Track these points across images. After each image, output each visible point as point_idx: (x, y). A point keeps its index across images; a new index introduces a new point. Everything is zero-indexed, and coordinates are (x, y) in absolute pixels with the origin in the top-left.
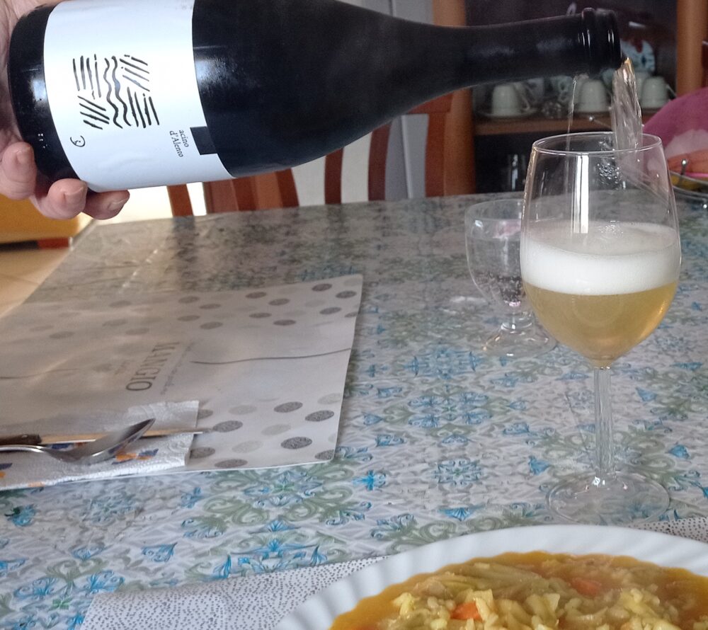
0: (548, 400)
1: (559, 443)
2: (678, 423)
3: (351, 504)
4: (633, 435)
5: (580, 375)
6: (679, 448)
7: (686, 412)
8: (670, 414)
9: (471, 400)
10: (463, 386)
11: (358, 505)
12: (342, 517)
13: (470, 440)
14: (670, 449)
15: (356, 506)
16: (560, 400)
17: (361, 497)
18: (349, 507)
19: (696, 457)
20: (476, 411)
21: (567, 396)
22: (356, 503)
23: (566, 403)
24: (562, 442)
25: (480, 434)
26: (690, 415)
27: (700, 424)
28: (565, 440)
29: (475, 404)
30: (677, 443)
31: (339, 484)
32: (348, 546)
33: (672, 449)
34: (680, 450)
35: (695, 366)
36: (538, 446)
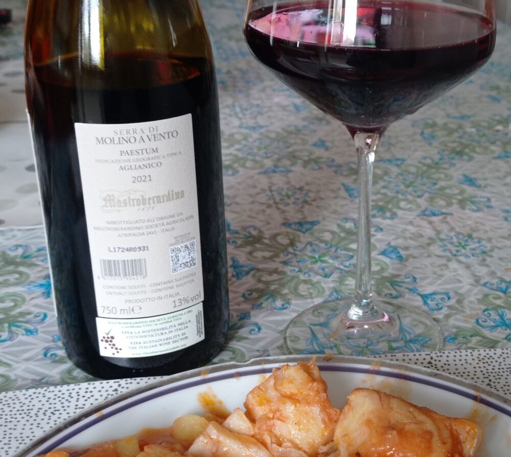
0: (251, 196)
1: (263, 243)
2: (388, 222)
3: (22, 314)
4: (343, 235)
5: (284, 169)
6: (391, 249)
7: (395, 210)
8: (378, 212)
11: (31, 316)
12: (10, 332)
14: (382, 250)
15: (29, 317)
16: (263, 195)
17: (36, 306)
18: (20, 319)
19: (411, 260)
21: (271, 191)
22: (29, 313)
23: (270, 199)
24: (267, 241)
26: (400, 213)
27: (411, 223)
28: (270, 239)
30: (389, 243)
31: (11, 290)
32: (14, 369)
33: (385, 251)
34: (392, 252)
35: (399, 162)
36: (241, 246)
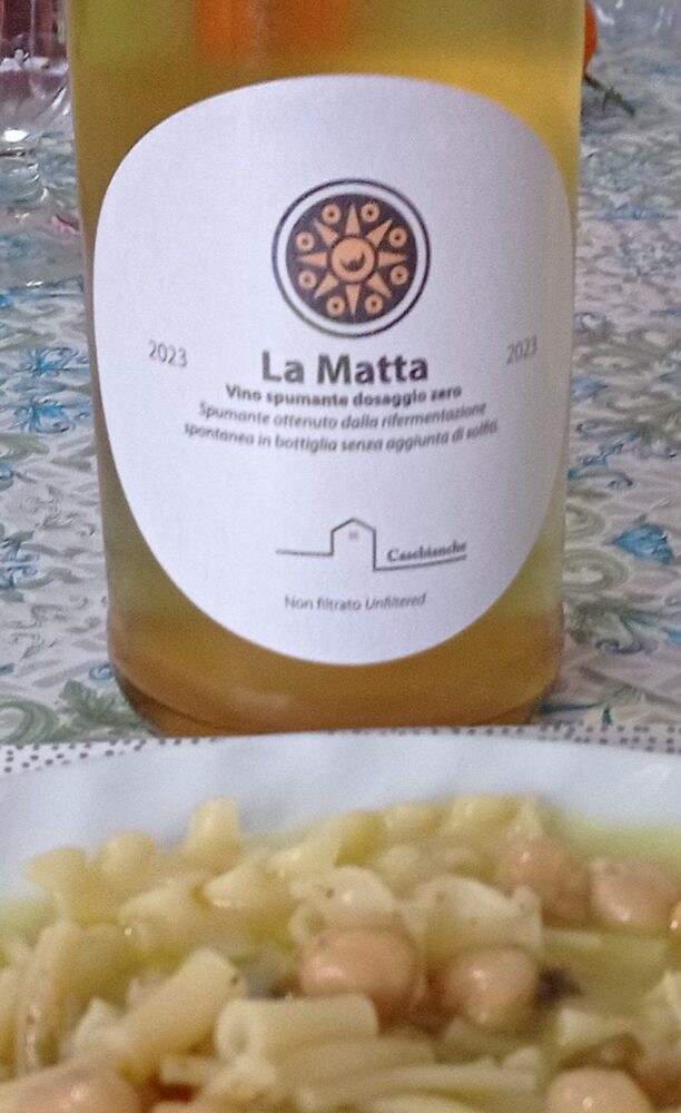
9: (55, 368)
10: (42, 331)
13: (19, 476)
20: (61, 397)
25: (54, 462)
29: (62, 379)
